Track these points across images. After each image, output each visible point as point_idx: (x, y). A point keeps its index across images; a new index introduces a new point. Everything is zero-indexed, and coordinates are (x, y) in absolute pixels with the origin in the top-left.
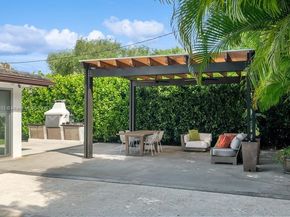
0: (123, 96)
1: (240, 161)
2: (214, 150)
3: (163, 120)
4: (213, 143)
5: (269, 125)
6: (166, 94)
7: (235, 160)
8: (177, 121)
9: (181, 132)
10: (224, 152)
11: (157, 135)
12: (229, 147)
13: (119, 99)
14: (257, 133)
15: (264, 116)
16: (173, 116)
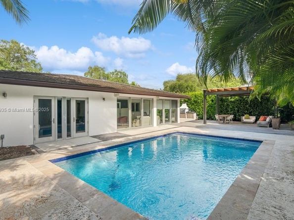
0: (212, 101)
1: (271, 126)
2: (258, 122)
3: (231, 111)
4: (257, 120)
5: (285, 113)
6: (232, 100)
7: (269, 125)
8: (238, 111)
9: (239, 115)
10: (263, 123)
11: (231, 117)
12: (265, 121)
13: (210, 102)
14: (279, 116)
15: (282, 109)
16: (236, 109)
